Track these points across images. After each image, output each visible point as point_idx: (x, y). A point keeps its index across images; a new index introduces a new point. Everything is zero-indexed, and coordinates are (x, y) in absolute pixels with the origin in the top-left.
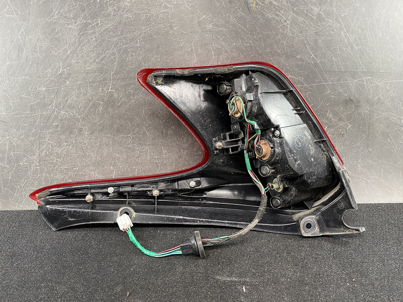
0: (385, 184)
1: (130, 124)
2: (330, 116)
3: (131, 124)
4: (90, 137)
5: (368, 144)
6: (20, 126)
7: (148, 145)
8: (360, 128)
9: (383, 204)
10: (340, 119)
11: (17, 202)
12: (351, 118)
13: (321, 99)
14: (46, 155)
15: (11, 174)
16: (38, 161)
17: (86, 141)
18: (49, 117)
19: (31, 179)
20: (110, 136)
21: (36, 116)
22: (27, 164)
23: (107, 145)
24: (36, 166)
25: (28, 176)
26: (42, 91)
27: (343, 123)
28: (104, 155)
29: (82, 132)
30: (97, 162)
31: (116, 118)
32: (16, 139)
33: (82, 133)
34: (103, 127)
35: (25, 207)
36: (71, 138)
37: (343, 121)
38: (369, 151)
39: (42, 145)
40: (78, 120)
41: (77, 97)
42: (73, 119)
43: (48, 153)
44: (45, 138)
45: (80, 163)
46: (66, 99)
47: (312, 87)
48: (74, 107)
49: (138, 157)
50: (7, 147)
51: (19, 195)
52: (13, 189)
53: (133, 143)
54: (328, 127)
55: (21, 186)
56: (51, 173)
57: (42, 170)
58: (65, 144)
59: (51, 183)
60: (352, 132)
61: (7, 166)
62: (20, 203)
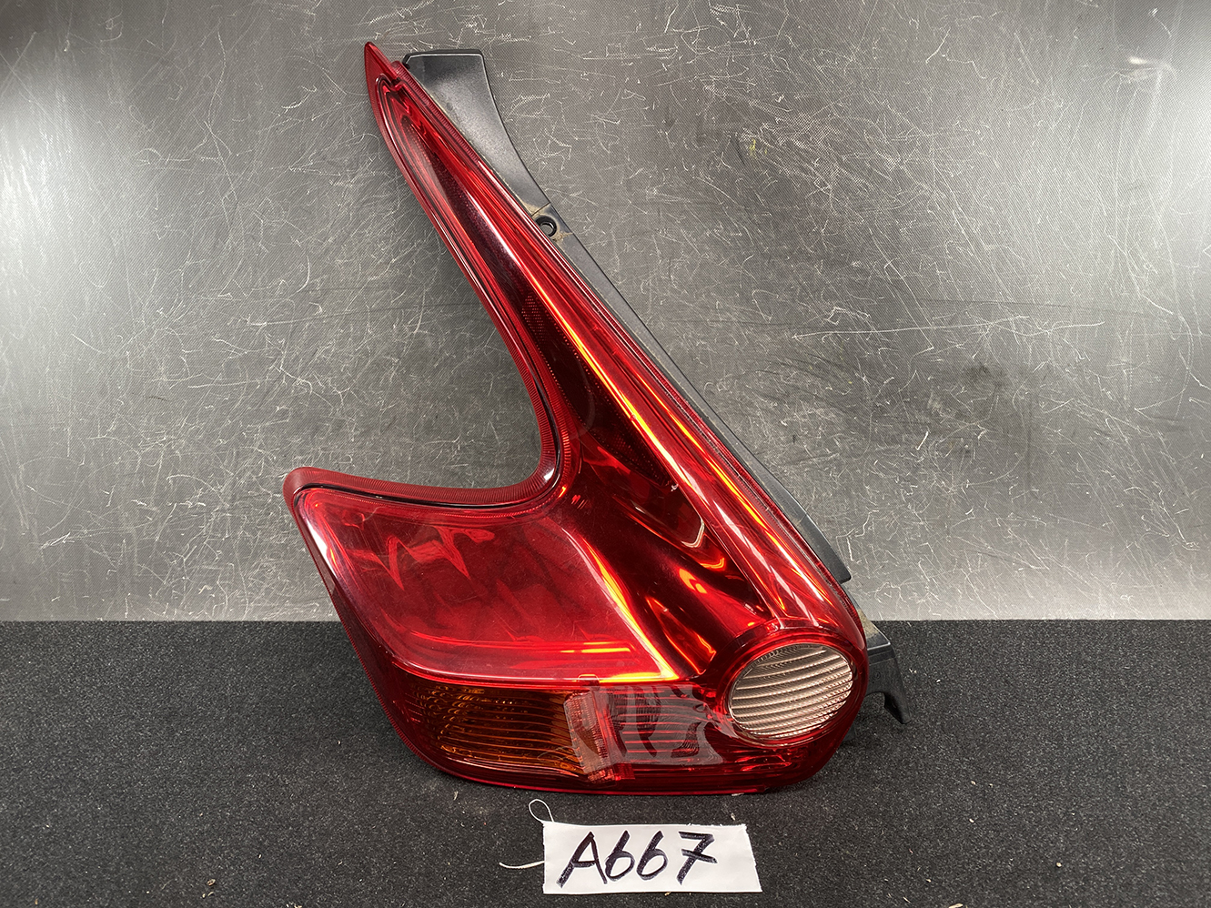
0: (1075, 576)
1: (457, 414)
2: (937, 406)
3: (460, 413)
4: (359, 443)
5: (1029, 475)
6: (196, 410)
7: (498, 466)
8: (1009, 439)
9: (1069, 621)
10: (960, 415)
11: (166, 601)
12: (985, 413)
13: (913, 364)
14: (251, 485)
15: (160, 528)
16: (229, 498)
17: (350, 454)
18: (267, 392)
19: (209, 543)
20: (407, 440)
21: (237, 386)
22: (203, 504)
23: (399, 464)
24: (223, 511)
25: (200, 536)
26: (257, 327)
27: (967, 424)
29: (341, 431)
31: (426, 399)
32: (183, 441)
33: (342, 434)
34: (395, 418)
35: (186, 615)
36: (313, 444)
37: (968, 419)
38: (1032, 493)
39: (244, 459)
40: (336, 400)
41: (339, 344)
42: (325, 396)
43: (254, 479)
44: (251, 442)
46: (311, 349)
47: (889, 336)
48: (328, 369)
50: (160, 461)
51: (173, 584)
52: (160, 567)
53: (462, 461)
54: (933, 433)
55: (182, 560)
56: (258, 530)
57: (236, 522)
58: (300, 458)
59: (256, 555)
60: (989, 445)
61: (154, 509)
62: (175, 603)
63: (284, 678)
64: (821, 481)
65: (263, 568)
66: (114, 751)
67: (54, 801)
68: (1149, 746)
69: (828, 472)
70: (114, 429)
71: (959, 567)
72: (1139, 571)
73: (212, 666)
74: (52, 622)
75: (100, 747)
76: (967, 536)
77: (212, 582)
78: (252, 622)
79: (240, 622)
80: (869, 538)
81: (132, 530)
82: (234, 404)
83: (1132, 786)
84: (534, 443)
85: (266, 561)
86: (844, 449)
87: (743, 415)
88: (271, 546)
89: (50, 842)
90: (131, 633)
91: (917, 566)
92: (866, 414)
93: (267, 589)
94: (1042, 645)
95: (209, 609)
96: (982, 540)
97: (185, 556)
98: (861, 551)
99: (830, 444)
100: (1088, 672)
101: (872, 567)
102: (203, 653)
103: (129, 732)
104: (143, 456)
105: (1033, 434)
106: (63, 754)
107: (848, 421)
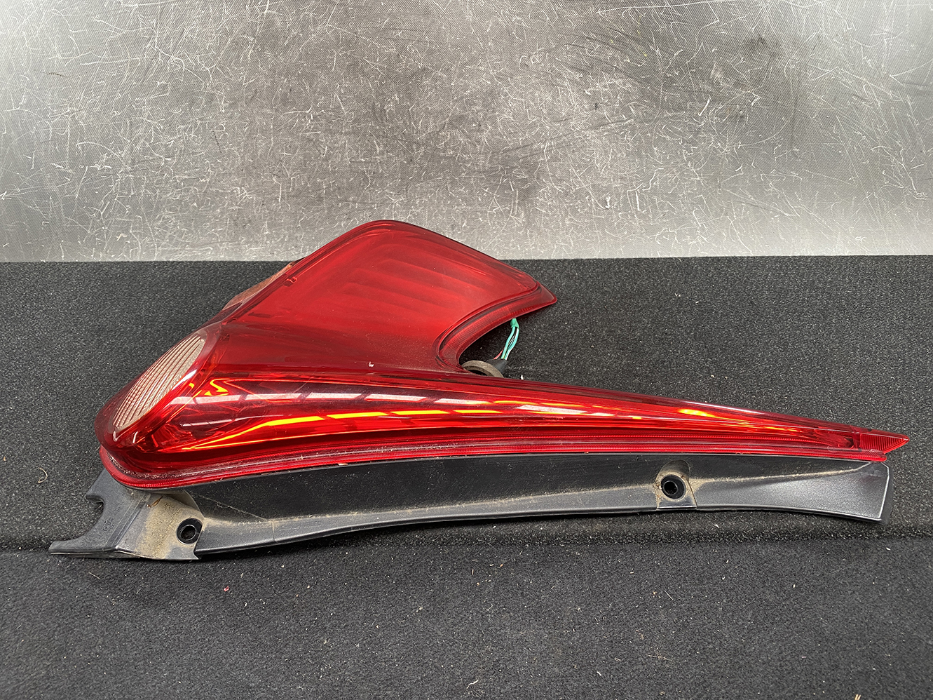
0: (820, 222)
1: (307, 87)
2: (718, 75)
3: (310, 86)
4: (229, 114)
5: (792, 137)
6: (91, 85)
7: (346, 134)
8: (778, 104)
9: (810, 257)
10: (738, 84)
11: (93, 246)
12: (759, 81)
13: (700, 37)
14: (145, 151)
15: (78, 187)
16: (130, 162)
17: (223, 123)
18: (148, 69)
19: (119, 199)
20: (269, 111)
21: (122, 63)
22: (109, 167)
23: (263, 132)
24: (126, 172)
25: (111, 193)
26: (131, 9)
27: (744, 92)
28: (259, 153)
29: (213, 103)
30: (246, 168)
31: (280, 74)
32: (85, 113)
33: (215, 105)
34: (256, 91)
35: (110, 258)
36: (192, 114)
37: (744, 87)
38: (793, 152)
39: (137, 128)
40: (205, 76)
41: (202, 24)
42: (196, 72)
43: (148, 145)
44: (141, 113)
45: (212, 168)
46: (179, 29)
47: (680, 10)
48: (196, 47)
49: (326, 160)
50: (68, 130)
51: (96, 233)
52: (84, 219)
53: (315, 129)
54: (713, 101)
55: (100, 213)
56: (157, 188)
57: (138, 182)
58: (182, 127)
59: (158, 209)
60: (761, 111)
61: (70, 171)
62: (100, 248)
63: (186, 303)
64: (617, 143)
65: (166, 221)
66: (57, 356)
67: (14, 391)
68: (855, 349)
69: (623, 136)
70: (25, 102)
71: (726, 214)
72: (874, 217)
73: (130, 295)
74: (6, 263)
75: (47, 353)
76: (734, 189)
77: (126, 231)
78: (160, 262)
79: (151, 262)
80: (654, 191)
81: (55, 188)
82: (120, 80)
83: (836, 378)
84: (374, 114)
85: (167, 214)
86: (638, 116)
87: (553, 85)
88: (169, 202)
89: (14, 419)
90: (67, 271)
91: (692, 214)
92: (658, 84)
93: (170, 236)
94: (785, 276)
95: (127, 253)
96: (747, 193)
97: (102, 210)
98: (646, 202)
99: (626, 110)
100: (817, 295)
101: (655, 215)
102: (123, 286)
103: (69, 342)
104: (54, 125)
105: (799, 101)
106: (20, 358)
107: (642, 91)
